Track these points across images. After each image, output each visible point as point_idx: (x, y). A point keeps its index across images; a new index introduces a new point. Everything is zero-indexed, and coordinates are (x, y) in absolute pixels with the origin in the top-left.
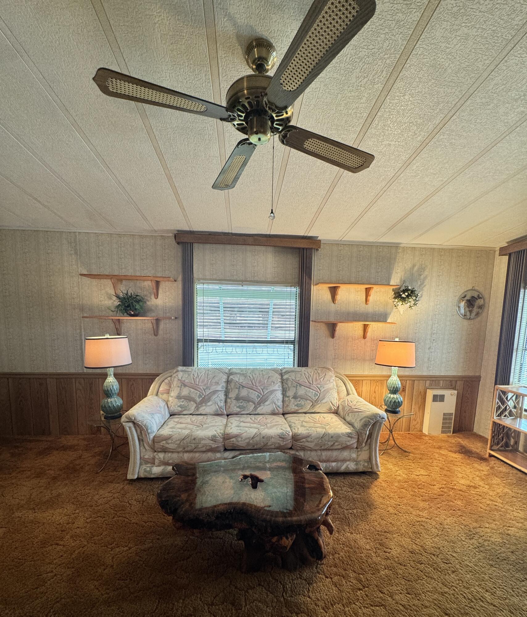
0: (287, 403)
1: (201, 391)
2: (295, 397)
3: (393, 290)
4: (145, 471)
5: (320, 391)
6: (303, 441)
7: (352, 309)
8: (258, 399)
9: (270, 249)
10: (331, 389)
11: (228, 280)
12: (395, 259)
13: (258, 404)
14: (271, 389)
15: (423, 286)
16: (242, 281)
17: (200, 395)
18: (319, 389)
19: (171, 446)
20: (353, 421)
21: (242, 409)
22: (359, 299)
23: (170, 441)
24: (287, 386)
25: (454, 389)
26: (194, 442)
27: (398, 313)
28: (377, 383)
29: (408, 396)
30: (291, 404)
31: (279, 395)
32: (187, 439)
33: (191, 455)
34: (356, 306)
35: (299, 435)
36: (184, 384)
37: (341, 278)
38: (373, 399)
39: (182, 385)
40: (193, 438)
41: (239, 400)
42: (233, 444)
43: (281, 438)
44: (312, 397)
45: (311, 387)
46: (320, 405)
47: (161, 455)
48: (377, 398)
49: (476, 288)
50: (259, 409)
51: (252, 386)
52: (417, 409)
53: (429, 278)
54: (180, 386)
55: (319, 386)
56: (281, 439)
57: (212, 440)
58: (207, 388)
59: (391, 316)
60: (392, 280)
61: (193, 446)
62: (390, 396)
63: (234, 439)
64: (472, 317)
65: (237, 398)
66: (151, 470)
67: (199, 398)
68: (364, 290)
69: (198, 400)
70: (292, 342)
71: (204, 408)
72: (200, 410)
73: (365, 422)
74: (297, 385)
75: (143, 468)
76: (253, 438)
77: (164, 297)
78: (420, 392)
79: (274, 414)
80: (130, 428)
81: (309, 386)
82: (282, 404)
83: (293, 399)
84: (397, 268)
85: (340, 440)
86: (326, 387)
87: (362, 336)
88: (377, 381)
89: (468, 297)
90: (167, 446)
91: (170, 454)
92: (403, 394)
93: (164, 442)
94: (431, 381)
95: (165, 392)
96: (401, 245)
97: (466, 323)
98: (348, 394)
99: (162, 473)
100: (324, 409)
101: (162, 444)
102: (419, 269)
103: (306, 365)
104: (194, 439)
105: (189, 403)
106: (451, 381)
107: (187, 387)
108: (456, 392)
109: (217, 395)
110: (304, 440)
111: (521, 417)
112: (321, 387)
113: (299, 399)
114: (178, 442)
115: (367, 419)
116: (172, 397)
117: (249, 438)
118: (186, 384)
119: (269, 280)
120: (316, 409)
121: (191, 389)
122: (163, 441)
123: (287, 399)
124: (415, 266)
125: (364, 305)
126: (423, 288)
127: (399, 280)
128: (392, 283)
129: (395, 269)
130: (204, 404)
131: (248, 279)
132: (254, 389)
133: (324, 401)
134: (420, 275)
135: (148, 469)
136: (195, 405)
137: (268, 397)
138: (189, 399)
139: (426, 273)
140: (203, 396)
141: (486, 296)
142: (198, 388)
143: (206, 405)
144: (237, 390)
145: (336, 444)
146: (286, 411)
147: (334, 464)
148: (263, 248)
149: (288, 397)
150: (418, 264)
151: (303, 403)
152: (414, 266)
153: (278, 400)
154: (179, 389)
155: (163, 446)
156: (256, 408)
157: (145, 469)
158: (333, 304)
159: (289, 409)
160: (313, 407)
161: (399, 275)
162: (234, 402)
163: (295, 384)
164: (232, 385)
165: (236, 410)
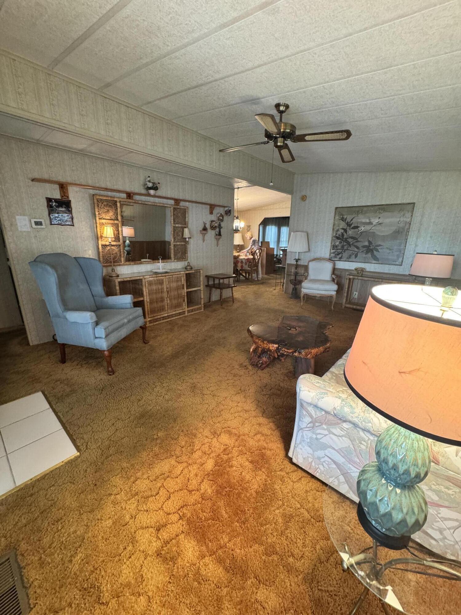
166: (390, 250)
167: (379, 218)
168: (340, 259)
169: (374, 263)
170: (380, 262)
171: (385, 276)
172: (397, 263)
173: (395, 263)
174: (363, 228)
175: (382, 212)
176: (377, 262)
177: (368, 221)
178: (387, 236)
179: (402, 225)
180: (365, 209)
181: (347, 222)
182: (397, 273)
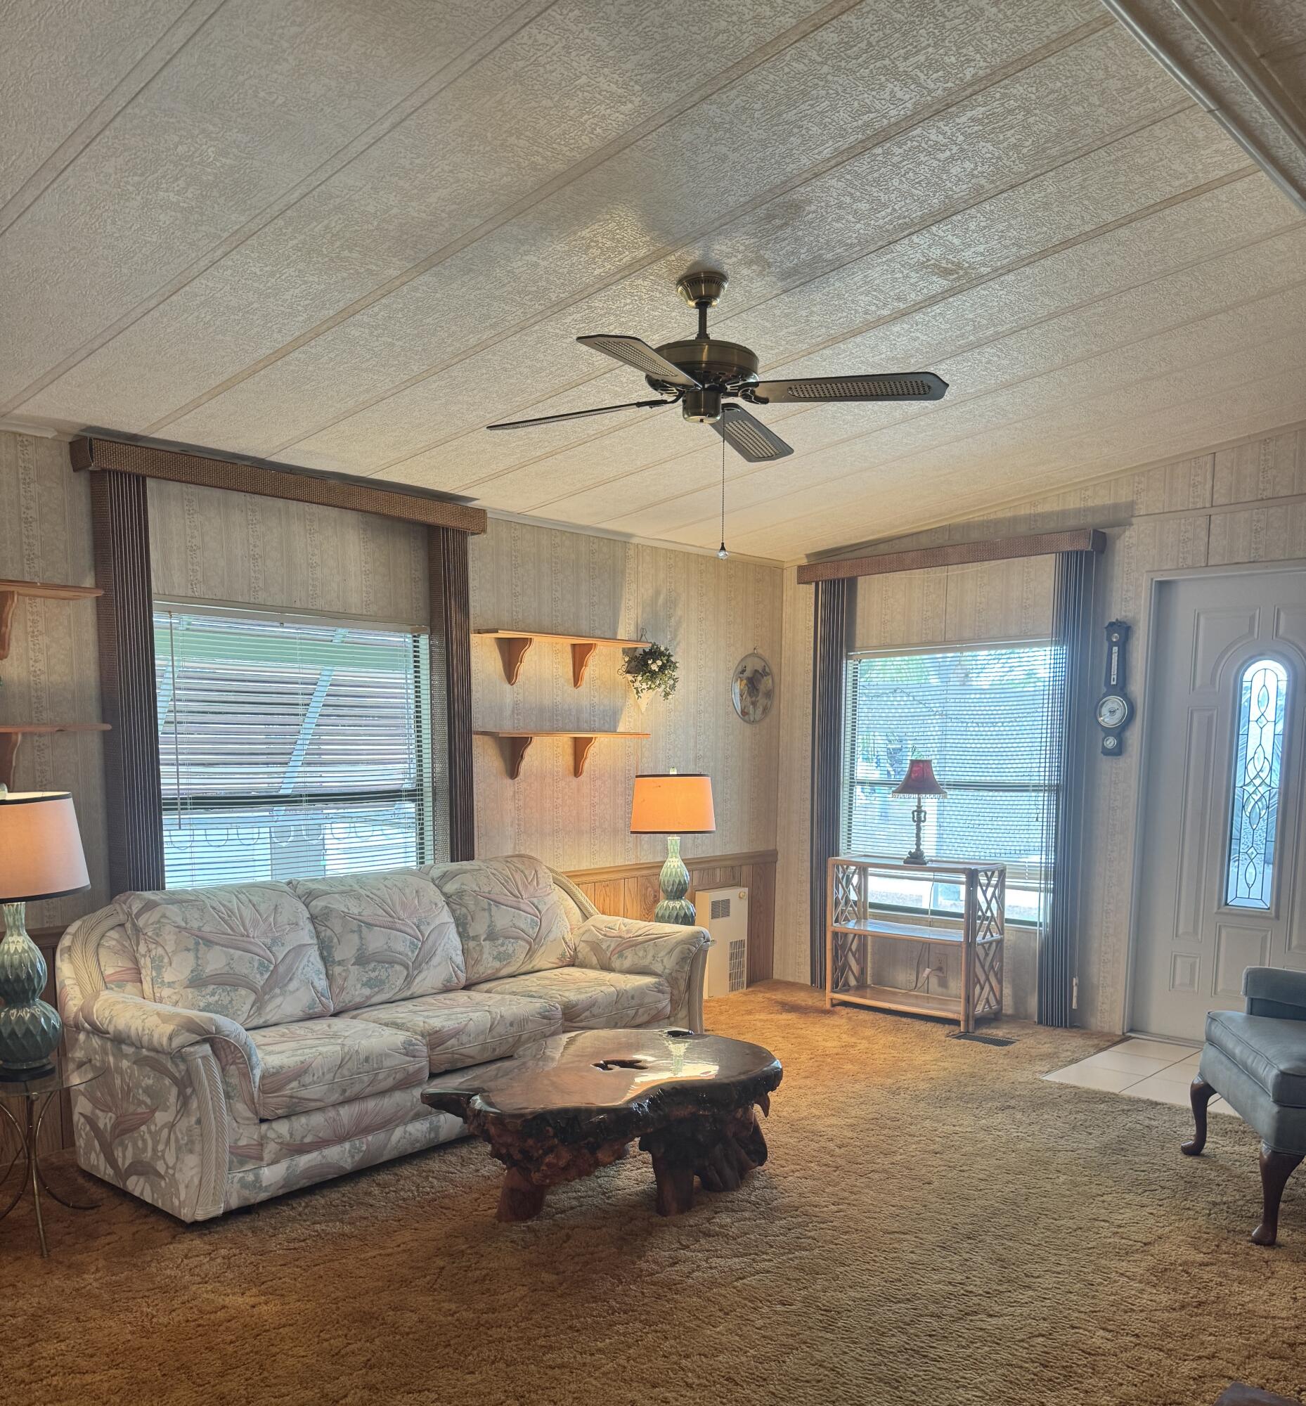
0: (475, 956)
1: (262, 953)
2: (491, 936)
3: (625, 652)
4: (244, 1184)
5: (540, 912)
6: (586, 1017)
7: (547, 700)
8: (413, 952)
9: (351, 517)
10: (558, 906)
12: (623, 573)
13: (415, 969)
14: (437, 923)
16: (282, 610)
17: (261, 964)
18: (536, 907)
19: (314, 1092)
20: (646, 962)
21: (376, 989)
22: (560, 672)
23: (307, 1079)
24: (464, 910)
25: (738, 885)
26: (366, 1067)
30: (484, 956)
31: (452, 939)
32: (349, 1063)
33: (356, 1108)
34: (555, 691)
35: (577, 1005)
36: (202, 938)
37: (520, 616)
39: (197, 944)
40: (362, 1057)
41: (368, 963)
42: (453, 1053)
44: (526, 930)
45: (521, 906)
46: (543, 948)
47: (282, 1128)
49: (760, 651)
50: (417, 980)
51: (390, 919)
53: (684, 625)
54: (191, 946)
55: (535, 900)
56: (545, 1021)
57: (407, 1055)
58: (274, 941)
59: (623, 715)
60: (620, 626)
61: (366, 1079)
62: (667, 905)
63: (453, 1041)
64: (757, 719)
65: (362, 960)
66: (257, 1179)
67: (262, 974)
68: (569, 649)
69: (260, 980)
70: (414, 795)
71: (278, 1001)
72: (268, 1009)
73: (682, 952)
74: (490, 904)
75: (236, 1180)
76: (491, 1029)
77: (31, 654)
79: (447, 989)
80: (204, 1058)
81: (514, 904)
82: (463, 958)
83: (488, 942)
84: (628, 596)
85: (646, 1000)
87: (572, 770)
89: (748, 674)
90: (304, 1093)
91: (303, 1120)
93: (294, 1084)
94: (700, 870)
95: (126, 977)
96: (635, 541)
97: (748, 729)
98: (586, 917)
99: (287, 1180)
100: (553, 959)
101: (287, 1092)
102: (667, 600)
103: (470, 856)
104: (367, 1060)
105: (232, 994)
106: (732, 867)
107: (218, 947)
108: (746, 890)
109: (306, 960)
110: (587, 1013)
111: (865, 918)
112: (539, 901)
113: (501, 940)
114: (329, 1076)
115: (686, 946)
116: (170, 985)
117: (483, 1032)
118: (210, 937)
119: (354, 612)
120: (538, 962)
121: (232, 951)
122: (290, 1081)
123: (472, 944)
124: (660, 593)
125: (569, 688)
127: (632, 628)
128: (622, 634)
129: (624, 598)
130: (277, 991)
131: (298, 605)
132: (398, 925)
133: (551, 937)
134: (670, 617)
135: (250, 1177)
136: (253, 997)
137: (434, 944)
138: (229, 981)
139: (679, 612)
140: (272, 968)
141: (775, 670)
142: (250, 943)
143: (283, 994)
144: (355, 937)
145: (641, 1011)
146: (475, 978)
148: (333, 513)
149: (475, 938)
150: (665, 591)
151: (510, 950)
152: (658, 593)
154: (191, 955)
155: (291, 1097)
156: (409, 980)
157: (241, 1179)
158: (507, 686)
159: (481, 969)
160: (531, 957)
161: (633, 615)
162: (354, 969)
163: (485, 903)
164: (337, 925)
165: (358, 992)
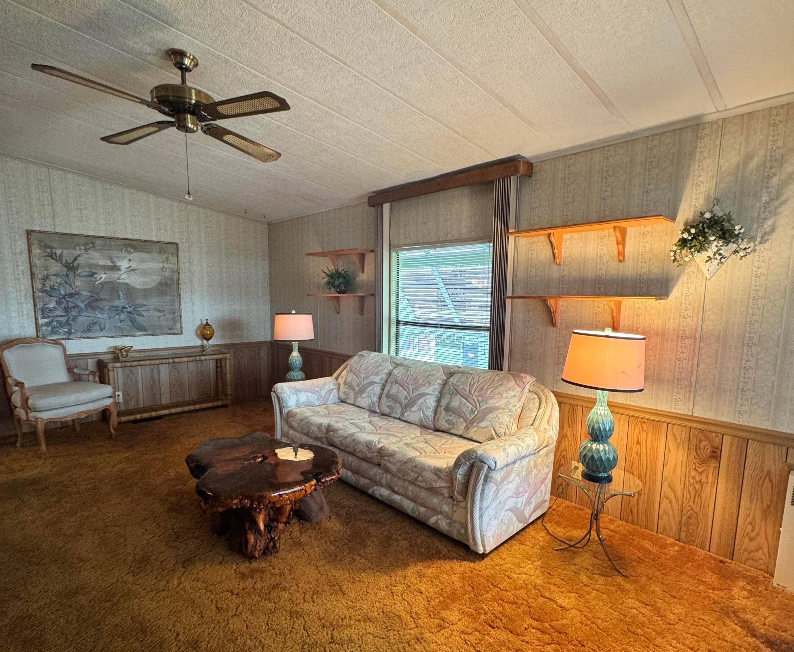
0: (439, 416)
1: (360, 379)
2: (447, 409)
5: (481, 407)
7: (590, 273)
10: (498, 408)
11: (420, 244)
12: (692, 154)
13: (404, 408)
14: (423, 392)
15: (777, 203)
17: (358, 383)
18: (479, 403)
21: (391, 410)
22: (605, 251)
24: (445, 391)
27: (700, 276)
28: (644, 425)
29: (728, 473)
30: (442, 418)
31: (431, 402)
34: (599, 266)
36: (351, 369)
37: (570, 217)
38: (634, 455)
41: (389, 397)
43: (367, 446)
44: (467, 414)
45: (469, 399)
46: (476, 429)
48: (644, 456)
51: (405, 383)
52: (758, 516)
54: (348, 371)
55: (480, 400)
59: (680, 283)
69: (356, 389)
71: (359, 399)
72: (357, 401)
74: (454, 392)
78: (769, 473)
82: (433, 415)
83: (445, 411)
84: (697, 173)
85: (424, 474)
86: (492, 403)
88: (644, 421)
92: (713, 464)
102: (765, 162)
107: (352, 373)
109: (373, 387)
112: (483, 400)
113: (451, 413)
118: (353, 369)
120: (471, 434)
123: (439, 409)
124: (752, 157)
125: (616, 263)
126: (776, 208)
128: (683, 210)
129: (691, 176)
130: (360, 395)
131: (441, 239)
132: (405, 386)
134: (769, 177)
136: (354, 394)
137: (416, 400)
138: (350, 386)
139: (787, 170)
140: (361, 386)
142: (359, 375)
144: (390, 386)
145: (421, 479)
146: (437, 427)
147: (422, 509)
149: (441, 407)
150: (762, 153)
151: (455, 421)
152: (748, 158)
153: (428, 407)
156: (402, 412)
159: (440, 425)
160: (467, 430)
161: (703, 188)
162: (385, 399)
163: (452, 391)
164: (390, 378)
166: (160, 311)
167: (130, 260)
168: (69, 335)
169: (140, 335)
170: (149, 333)
171: (161, 353)
172: (175, 331)
173: (172, 331)
174: (104, 276)
175: (132, 251)
176: (144, 333)
177: (109, 263)
178: (150, 289)
179: (167, 274)
180: (99, 242)
181: (64, 262)
182: (177, 345)
